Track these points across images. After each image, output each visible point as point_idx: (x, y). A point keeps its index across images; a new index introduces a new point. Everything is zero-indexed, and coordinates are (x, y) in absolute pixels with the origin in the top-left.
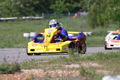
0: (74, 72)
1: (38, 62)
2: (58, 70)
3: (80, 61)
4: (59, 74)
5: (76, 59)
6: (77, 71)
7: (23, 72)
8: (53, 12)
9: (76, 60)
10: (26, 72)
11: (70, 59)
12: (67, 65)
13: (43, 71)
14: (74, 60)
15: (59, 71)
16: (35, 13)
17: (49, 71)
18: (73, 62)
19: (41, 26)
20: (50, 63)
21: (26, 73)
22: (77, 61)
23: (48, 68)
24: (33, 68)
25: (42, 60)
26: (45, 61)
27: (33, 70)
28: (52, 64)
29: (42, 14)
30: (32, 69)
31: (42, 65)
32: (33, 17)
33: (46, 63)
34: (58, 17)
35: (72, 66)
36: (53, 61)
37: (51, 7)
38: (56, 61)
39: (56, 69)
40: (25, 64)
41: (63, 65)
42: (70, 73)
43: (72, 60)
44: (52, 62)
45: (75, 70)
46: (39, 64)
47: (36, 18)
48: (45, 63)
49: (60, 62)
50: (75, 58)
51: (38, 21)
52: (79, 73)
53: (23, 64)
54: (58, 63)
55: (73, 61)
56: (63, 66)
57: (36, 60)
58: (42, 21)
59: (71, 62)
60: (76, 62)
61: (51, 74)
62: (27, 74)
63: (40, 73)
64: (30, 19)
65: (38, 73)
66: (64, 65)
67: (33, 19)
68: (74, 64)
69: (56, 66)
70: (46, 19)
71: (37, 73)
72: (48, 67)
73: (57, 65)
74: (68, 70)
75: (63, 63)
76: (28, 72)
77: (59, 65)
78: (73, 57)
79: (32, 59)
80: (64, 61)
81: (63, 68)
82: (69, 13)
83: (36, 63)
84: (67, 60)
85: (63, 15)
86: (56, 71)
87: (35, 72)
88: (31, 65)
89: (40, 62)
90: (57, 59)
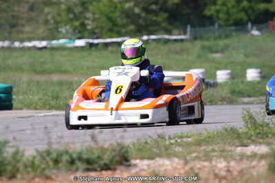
0: (254, 163)
1: (173, 141)
2: (218, 161)
3: (271, 137)
4: (220, 169)
5: (259, 133)
6: (263, 163)
7: (135, 165)
8: (212, 24)
9: (260, 136)
10: (143, 165)
11: (247, 133)
12: (239, 148)
13: (182, 162)
14: (257, 136)
15: (220, 162)
16: (170, 27)
17: (196, 162)
18: (254, 141)
19: (185, 57)
20: (199, 143)
21: (142, 168)
22: (264, 139)
23: (194, 155)
24: (160, 156)
25: (182, 137)
26: (189, 140)
27: (160, 161)
28: (205, 145)
29: (186, 27)
30: (158, 159)
31: (180, 149)
32: (167, 37)
33: (191, 143)
34: (223, 36)
35: (252, 149)
36: (205, 138)
37: (207, 12)
38: (213, 138)
39: (214, 156)
40: (141, 147)
41: (230, 148)
42: (244, 166)
43: (252, 136)
44: (204, 140)
45: (257, 159)
46: (174, 146)
47: (174, 37)
48: (189, 144)
49: (223, 140)
50: (258, 131)
51: (178, 46)
52: (266, 167)
53: (136, 147)
54: (218, 143)
55: (254, 138)
56: (231, 151)
57: (167, 137)
58: (186, 45)
59: (250, 141)
60: (261, 140)
61: (200, 169)
62: (144, 170)
63: (175, 168)
64: (159, 40)
65: (172, 167)
66: (233, 148)
67: (167, 41)
68: (256, 146)
69: (213, 150)
70: (195, 39)
71: (169, 167)
72: (194, 152)
73: (216, 148)
74: (241, 159)
75: (229, 143)
76: (148, 166)
77: (221, 149)
78: (254, 128)
79: (158, 135)
80: (233, 138)
81: (230, 153)
82: (250, 25)
83: (168, 143)
84: (239, 136)
85: (236, 30)
86: (214, 163)
87: (163, 165)
88: (155, 150)
89: (176, 141)
90: (218, 134)
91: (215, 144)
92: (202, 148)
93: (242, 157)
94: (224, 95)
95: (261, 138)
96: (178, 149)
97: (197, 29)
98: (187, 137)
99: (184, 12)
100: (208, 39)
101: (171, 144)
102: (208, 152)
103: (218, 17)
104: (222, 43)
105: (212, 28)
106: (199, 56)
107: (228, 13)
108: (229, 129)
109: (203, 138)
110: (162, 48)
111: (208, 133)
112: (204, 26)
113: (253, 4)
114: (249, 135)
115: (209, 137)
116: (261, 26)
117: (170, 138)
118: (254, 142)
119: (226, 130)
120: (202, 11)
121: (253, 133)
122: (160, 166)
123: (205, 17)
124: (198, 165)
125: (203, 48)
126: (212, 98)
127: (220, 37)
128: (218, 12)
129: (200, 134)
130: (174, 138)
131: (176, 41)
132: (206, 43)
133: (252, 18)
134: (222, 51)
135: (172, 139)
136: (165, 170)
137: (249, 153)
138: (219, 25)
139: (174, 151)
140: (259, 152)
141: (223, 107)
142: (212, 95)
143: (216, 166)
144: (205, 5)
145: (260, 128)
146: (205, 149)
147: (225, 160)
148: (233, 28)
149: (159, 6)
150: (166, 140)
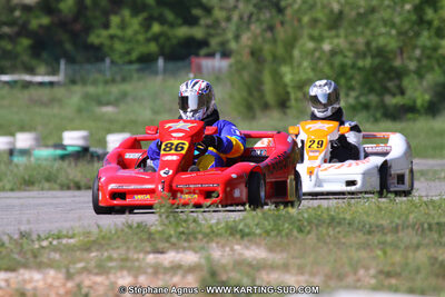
0: (176, 280)
1: (45, 244)
2: (119, 274)
3: (202, 240)
5: (183, 233)
8: (102, 60)
9: (184, 237)
11: (162, 232)
12: (151, 256)
13: (61, 276)
14: (178, 238)
15: (122, 277)
16: (34, 62)
17: (84, 276)
18: (174, 245)
19: (56, 110)
20: (87, 248)
22: (190, 241)
23: (80, 265)
24: (25, 266)
25: (59, 238)
26: (72, 241)
27: (25, 274)
28: (98, 250)
29: (59, 64)
30: (22, 271)
31: (57, 256)
32: (27, 78)
33: (75, 246)
34: (118, 78)
35: (171, 257)
37: (94, 39)
38: (110, 239)
39: (111, 268)
41: (136, 256)
42: (161, 284)
43: (171, 236)
44: (94, 242)
45: (180, 272)
46: (47, 251)
47: (38, 79)
48: (71, 249)
49: (125, 242)
50: (181, 229)
51: (45, 93)
54: (118, 248)
55: (174, 240)
56: (138, 260)
57: (34, 237)
58: (59, 92)
59: (167, 245)
60: (186, 244)
61: (90, 287)
63: (51, 286)
64: (15, 82)
65: (45, 283)
66: (141, 256)
67: (27, 85)
68: (178, 252)
69: (110, 259)
70: (73, 82)
71: (41, 284)
72: (80, 261)
73: (115, 256)
74: (156, 273)
75: (136, 247)
76: (7, 281)
77: (123, 257)
78: (174, 224)
79: (21, 233)
80: (142, 240)
81: (137, 264)
82: (161, 62)
83: (37, 246)
84: (150, 237)
85: (138, 70)
86: (112, 277)
87: (31, 281)
88: (16, 256)
89: (51, 243)
90: (116, 232)
91: (113, 249)
92: (93, 254)
93: (157, 270)
95: (185, 240)
96: (55, 256)
98: (68, 237)
100: (95, 83)
101: (43, 247)
102: (103, 261)
103: (112, 48)
104: (115, 90)
106: (80, 110)
107: (130, 40)
108: (135, 225)
109: (92, 239)
110: (20, 95)
111: (101, 231)
114: (166, 236)
115: (103, 238)
116: (180, 64)
117: (40, 239)
118: (174, 247)
119: (130, 227)
121: (172, 232)
122: (25, 281)
124: (87, 281)
125: (86, 97)
127: (113, 81)
128: (112, 37)
129: (88, 232)
130: (47, 239)
131: (41, 84)
132: (91, 89)
134: (115, 103)
135: (43, 240)
136: (35, 289)
137: (166, 263)
138: (113, 62)
139: (48, 258)
140: (183, 263)
143: (115, 283)
145: (184, 225)
146: (97, 256)
149: (16, 29)
150: (33, 241)
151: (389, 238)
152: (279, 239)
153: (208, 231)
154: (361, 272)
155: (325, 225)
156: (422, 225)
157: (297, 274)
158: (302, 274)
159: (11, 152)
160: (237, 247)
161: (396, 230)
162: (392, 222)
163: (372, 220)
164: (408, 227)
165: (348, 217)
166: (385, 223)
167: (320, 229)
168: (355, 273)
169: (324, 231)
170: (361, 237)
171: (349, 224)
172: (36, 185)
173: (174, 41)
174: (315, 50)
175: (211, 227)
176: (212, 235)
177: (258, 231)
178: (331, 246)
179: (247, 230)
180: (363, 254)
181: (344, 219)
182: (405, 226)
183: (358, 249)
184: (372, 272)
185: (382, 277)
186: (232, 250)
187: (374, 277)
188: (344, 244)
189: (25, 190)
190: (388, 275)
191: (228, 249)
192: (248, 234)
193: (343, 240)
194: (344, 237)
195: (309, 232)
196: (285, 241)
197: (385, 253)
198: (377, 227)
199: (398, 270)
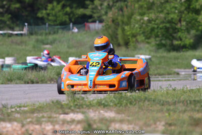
0: (73, 127)
1: (13, 110)
2: (46, 124)
3: (85, 108)
4: (48, 131)
5: (77, 105)
9: (77, 107)
11: (67, 104)
12: (62, 116)
13: (19, 125)
14: (75, 107)
15: (48, 126)
19: (24, 47)
20: (33, 111)
22: (80, 109)
23: (29, 120)
24: (4, 120)
25: (20, 107)
26: (26, 109)
28: (37, 113)
30: (2, 123)
32: (11, 32)
33: (27, 111)
34: (52, 32)
35: (72, 116)
36: (37, 108)
37: (40, 15)
38: (43, 108)
39: (43, 121)
41: (55, 116)
43: (71, 106)
45: (75, 123)
46: (14, 113)
47: (15, 32)
48: (25, 112)
49: (50, 109)
50: (76, 103)
51: (19, 38)
54: (47, 112)
55: (72, 108)
56: (56, 117)
57: (9, 106)
58: (25, 38)
59: (70, 110)
60: (78, 110)
61: (33, 130)
63: (15, 130)
64: (5, 34)
65: (12, 129)
66: (58, 115)
67: (11, 35)
68: (74, 114)
69: (43, 117)
70: (31, 34)
71: (10, 129)
72: (29, 118)
73: (45, 115)
74: (63, 124)
75: (55, 112)
77: (49, 116)
78: (73, 101)
79: (2, 105)
80: (58, 108)
81: (55, 119)
82: (71, 25)
83: (9, 111)
84: (62, 107)
85: (63, 29)
86: (43, 126)
87: (5, 127)
89: (16, 109)
90: (46, 105)
91: (45, 112)
92: (35, 115)
93: (64, 122)
94: (52, 76)
96: (18, 116)
97: (33, 27)
98: (24, 107)
99: (23, 14)
100: (41, 34)
101: (12, 112)
102: (39, 118)
103: (48, 19)
104: (51, 37)
105: (43, 26)
106: (34, 47)
107: (55, 15)
108: (55, 101)
109: (35, 108)
110: (7, 40)
111: (40, 103)
112: (38, 25)
113: (73, 9)
114: (69, 106)
115: (40, 107)
116: (80, 26)
117: (11, 107)
118: (73, 111)
119: (53, 102)
120: (36, 14)
122: (3, 128)
123: (38, 18)
124: (31, 127)
125: (37, 41)
126: (43, 79)
127: (50, 33)
128: (48, 15)
129: (34, 104)
130: (14, 107)
131: (17, 35)
132: (40, 37)
133: (73, 20)
134: (51, 43)
135: (12, 108)
136: (7, 131)
137: (69, 119)
138: (49, 25)
139: (14, 117)
140: (76, 119)
141: (51, 85)
142: (43, 76)
143: (45, 129)
144: (39, 9)
145: (78, 101)
146: (37, 116)
147: (52, 124)
148: (59, 27)
149: (5, 9)
150: (8, 109)
151: (172, 107)
152: (121, 107)
153: (89, 104)
154: (158, 123)
155: (143, 101)
156: (187, 101)
157: (128, 125)
158: (131, 124)
159: (2, 66)
160: (102, 112)
161: (175, 103)
162: (173, 100)
163: (164, 99)
164: (180, 102)
165: (153, 97)
166: (170, 100)
167: (140, 103)
168: (155, 124)
169: (142, 104)
170: (159, 107)
171: (154, 101)
172: (13, 81)
173: (77, 16)
174: (141, 19)
175: (90, 102)
176: (90, 106)
177: (111, 104)
178: (145, 111)
179: (106, 104)
180: (159, 115)
181: (151, 98)
182: (179, 102)
183: (157, 113)
184: (163, 123)
185: (167, 126)
186: (99, 112)
187: (164, 126)
188: (151, 110)
189: (8, 84)
190: (170, 125)
191: (97, 112)
192: (107, 106)
193: (151, 108)
194: (151, 106)
195: (135, 104)
196: (124, 109)
197: (169, 114)
198: (166, 102)
199: (175, 122)
